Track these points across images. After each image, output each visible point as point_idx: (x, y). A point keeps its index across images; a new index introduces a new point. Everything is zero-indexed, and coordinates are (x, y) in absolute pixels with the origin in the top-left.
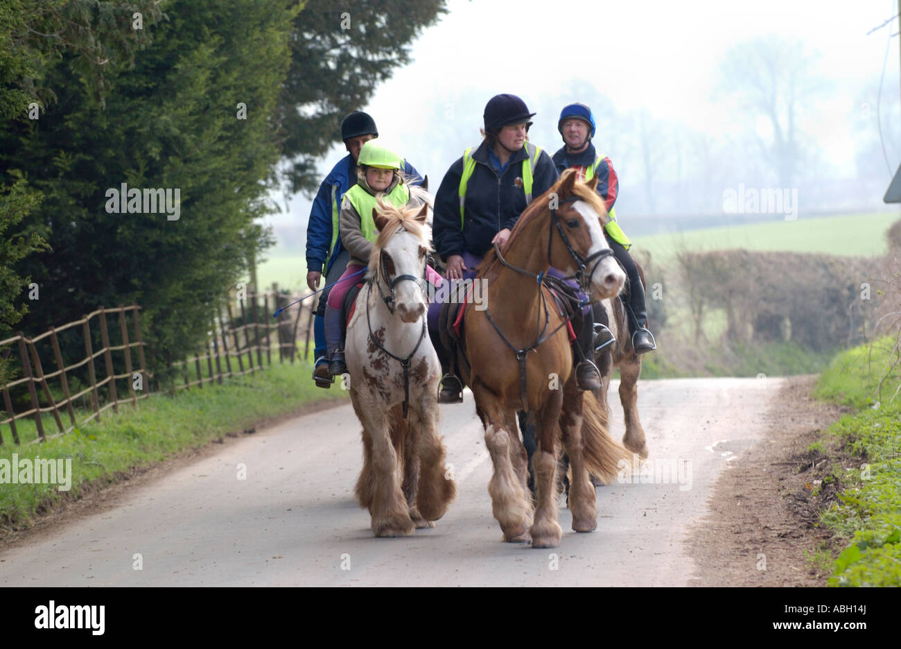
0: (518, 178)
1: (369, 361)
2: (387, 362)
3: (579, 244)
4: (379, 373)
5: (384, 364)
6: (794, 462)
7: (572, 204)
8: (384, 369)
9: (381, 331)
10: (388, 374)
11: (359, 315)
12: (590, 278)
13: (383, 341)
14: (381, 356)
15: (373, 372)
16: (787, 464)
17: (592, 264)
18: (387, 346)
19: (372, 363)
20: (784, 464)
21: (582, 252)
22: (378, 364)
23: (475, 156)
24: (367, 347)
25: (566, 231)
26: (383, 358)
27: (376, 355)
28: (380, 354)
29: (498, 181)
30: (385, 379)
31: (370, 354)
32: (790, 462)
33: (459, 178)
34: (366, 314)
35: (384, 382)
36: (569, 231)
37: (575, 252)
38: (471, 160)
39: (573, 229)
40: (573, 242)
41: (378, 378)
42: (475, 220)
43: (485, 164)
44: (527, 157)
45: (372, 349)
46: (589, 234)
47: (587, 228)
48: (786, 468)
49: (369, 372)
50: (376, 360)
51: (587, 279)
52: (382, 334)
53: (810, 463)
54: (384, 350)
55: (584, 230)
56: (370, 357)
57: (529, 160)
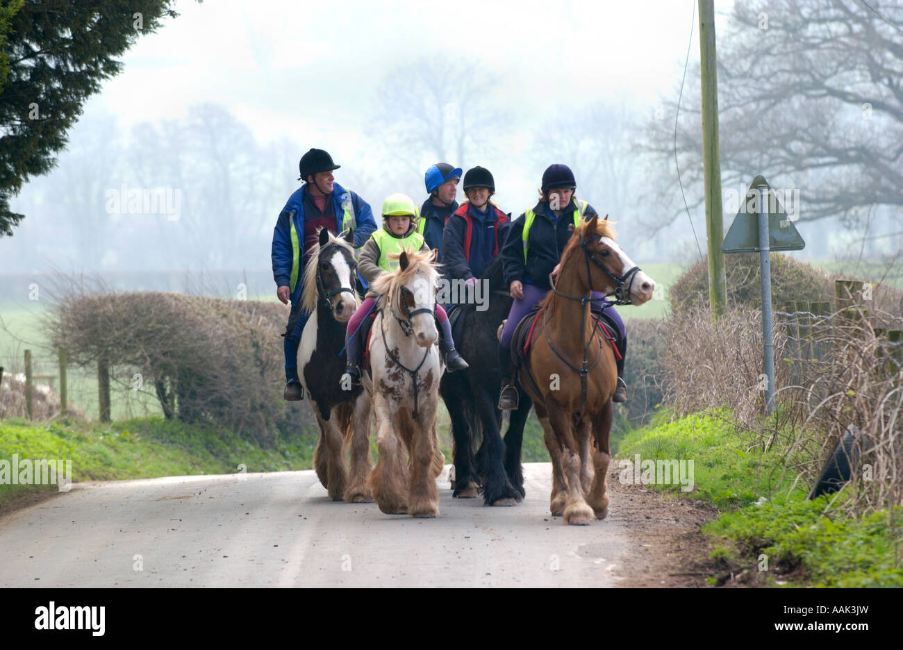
0: (571, 225)
1: (387, 375)
2: (402, 375)
3: (614, 267)
4: (397, 383)
5: (401, 376)
6: (699, 572)
7: (599, 240)
8: (401, 380)
9: (396, 350)
10: (404, 384)
11: (376, 339)
12: (629, 290)
13: (399, 358)
14: (398, 370)
15: (390, 383)
16: (690, 575)
17: (628, 280)
18: (402, 361)
19: (390, 376)
20: (685, 575)
21: (617, 273)
22: (395, 377)
23: (535, 210)
24: (385, 364)
25: (601, 260)
26: (399, 371)
27: (393, 370)
28: (397, 368)
29: (553, 227)
30: (402, 387)
31: (388, 369)
32: (693, 572)
33: (522, 227)
34: (382, 337)
35: (401, 390)
36: (602, 259)
37: (613, 275)
38: (532, 214)
39: (607, 258)
40: (610, 267)
41: (396, 388)
42: (540, 257)
43: (543, 215)
44: (576, 209)
45: (390, 365)
46: (619, 259)
47: (617, 255)
48: (690, 580)
49: (386, 384)
50: (394, 373)
51: (627, 292)
52: (397, 353)
53: (727, 574)
54: (400, 365)
55: (614, 257)
56: (388, 372)
57: (579, 210)
